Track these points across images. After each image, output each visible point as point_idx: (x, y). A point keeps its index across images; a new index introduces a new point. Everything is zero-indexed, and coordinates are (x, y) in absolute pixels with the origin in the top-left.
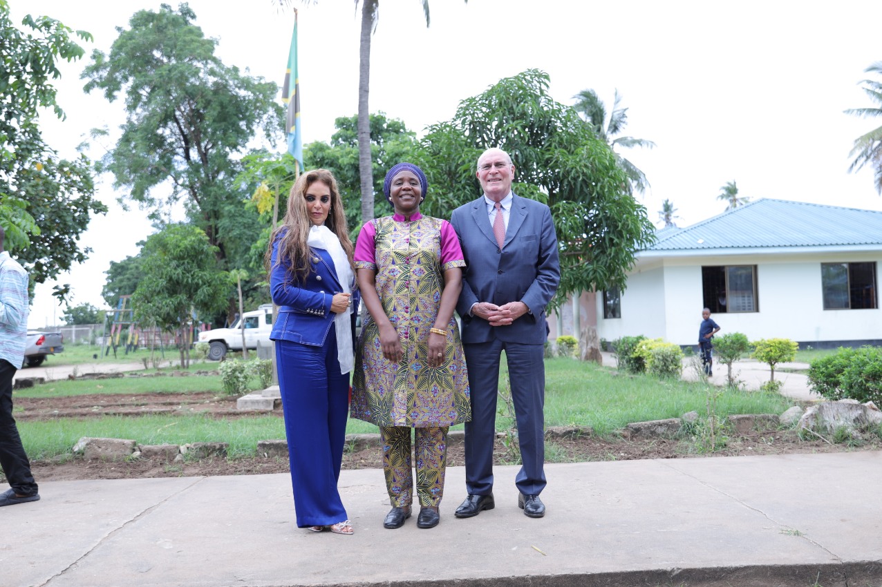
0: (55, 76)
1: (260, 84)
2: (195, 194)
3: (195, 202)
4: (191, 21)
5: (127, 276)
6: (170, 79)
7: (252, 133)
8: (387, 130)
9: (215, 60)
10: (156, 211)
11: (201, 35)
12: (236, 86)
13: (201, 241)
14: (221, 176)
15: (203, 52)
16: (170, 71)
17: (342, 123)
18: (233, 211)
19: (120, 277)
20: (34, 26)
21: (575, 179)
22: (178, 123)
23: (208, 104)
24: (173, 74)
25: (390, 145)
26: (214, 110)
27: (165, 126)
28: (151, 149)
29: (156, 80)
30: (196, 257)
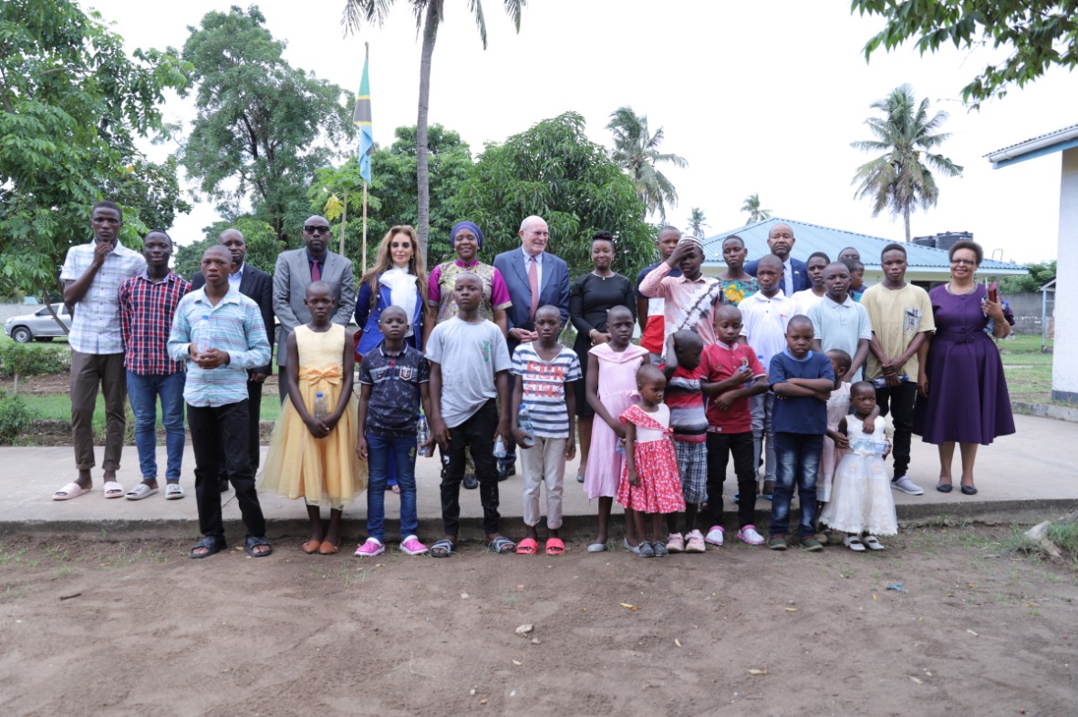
0: (160, 102)
1: (324, 86)
2: (261, 188)
3: (261, 195)
4: (261, 24)
5: (195, 260)
6: (240, 80)
7: (316, 131)
8: (443, 142)
9: (282, 62)
10: (226, 202)
11: (269, 38)
12: (302, 89)
13: (270, 235)
14: (286, 172)
15: (270, 55)
16: (239, 72)
17: (403, 133)
18: (297, 206)
19: (187, 262)
20: (142, 58)
21: (602, 209)
22: (246, 121)
23: (276, 103)
24: (243, 75)
25: (446, 157)
26: (281, 110)
27: (235, 123)
28: (221, 144)
29: (227, 81)
30: (266, 250)
